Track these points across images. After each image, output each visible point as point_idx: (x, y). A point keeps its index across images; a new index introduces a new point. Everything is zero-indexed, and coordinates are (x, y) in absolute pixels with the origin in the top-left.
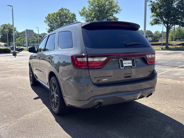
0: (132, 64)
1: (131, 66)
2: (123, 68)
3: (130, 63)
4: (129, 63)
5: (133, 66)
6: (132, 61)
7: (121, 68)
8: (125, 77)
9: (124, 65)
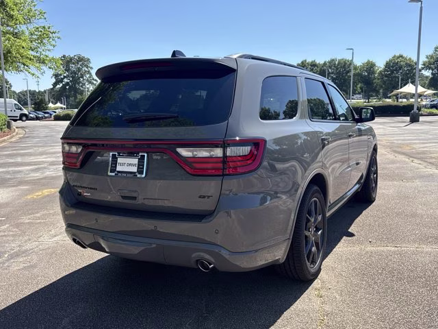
0: (138, 168)
1: (135, 173)
2: (113, 174)
3: (134, 165)
4: (130, 165)
5: (137, 174)
6: (139, 159)
7: (110, 174)
8: (124, 197)
9: (119, 168)
